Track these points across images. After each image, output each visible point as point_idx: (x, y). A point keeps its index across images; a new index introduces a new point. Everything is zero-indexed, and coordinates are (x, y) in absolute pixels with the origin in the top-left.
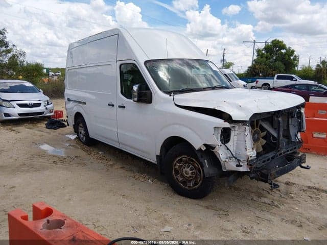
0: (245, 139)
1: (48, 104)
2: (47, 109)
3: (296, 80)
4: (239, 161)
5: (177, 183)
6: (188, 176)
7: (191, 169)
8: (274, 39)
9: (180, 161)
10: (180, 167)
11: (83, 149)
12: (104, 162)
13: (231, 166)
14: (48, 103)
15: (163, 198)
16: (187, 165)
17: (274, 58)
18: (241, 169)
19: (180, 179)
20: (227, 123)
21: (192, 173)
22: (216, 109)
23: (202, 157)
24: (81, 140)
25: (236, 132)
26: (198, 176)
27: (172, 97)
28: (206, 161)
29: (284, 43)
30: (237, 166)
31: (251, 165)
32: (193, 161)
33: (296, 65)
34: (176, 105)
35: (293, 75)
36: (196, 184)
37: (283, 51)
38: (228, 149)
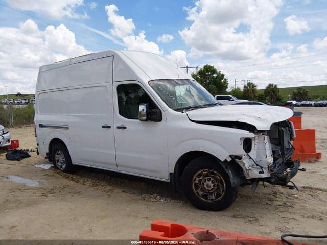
0: (264, 147)
1: (3, 134)
2: (3, 138)
3: (233, 100)
4: (261, 168)
5: (199, 198)
6: (210, 189)
7: (212, 182)
8: (206, 65)
9: (200, 175)
10: (200, 181)
11: (68, 178)
12: (100, 187)
13: (255, 173)
14: (3, 132)
15: (187, 215)
16: (207, 178)
17: (208, 81)
18: (263, 176)
19: (201, 193)
20: (252, 133)
21: (214, 185)
22: (239, 121)
23: (227, 168)
24: (58, 169)
25: (256, 142)
26: (220, 188)
27: (185, 114)
28: (230, 172)
29: (215, 68)
30: (260, 173)
31: (271, 171)
32: (213, 173)
33: (227, 87)
34: (190, 120)
35: (230, 96)
36: (218, 196)
37: (215, 75)
38: (250, 158)
